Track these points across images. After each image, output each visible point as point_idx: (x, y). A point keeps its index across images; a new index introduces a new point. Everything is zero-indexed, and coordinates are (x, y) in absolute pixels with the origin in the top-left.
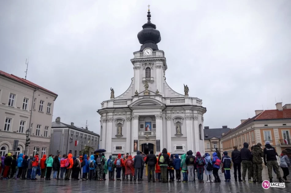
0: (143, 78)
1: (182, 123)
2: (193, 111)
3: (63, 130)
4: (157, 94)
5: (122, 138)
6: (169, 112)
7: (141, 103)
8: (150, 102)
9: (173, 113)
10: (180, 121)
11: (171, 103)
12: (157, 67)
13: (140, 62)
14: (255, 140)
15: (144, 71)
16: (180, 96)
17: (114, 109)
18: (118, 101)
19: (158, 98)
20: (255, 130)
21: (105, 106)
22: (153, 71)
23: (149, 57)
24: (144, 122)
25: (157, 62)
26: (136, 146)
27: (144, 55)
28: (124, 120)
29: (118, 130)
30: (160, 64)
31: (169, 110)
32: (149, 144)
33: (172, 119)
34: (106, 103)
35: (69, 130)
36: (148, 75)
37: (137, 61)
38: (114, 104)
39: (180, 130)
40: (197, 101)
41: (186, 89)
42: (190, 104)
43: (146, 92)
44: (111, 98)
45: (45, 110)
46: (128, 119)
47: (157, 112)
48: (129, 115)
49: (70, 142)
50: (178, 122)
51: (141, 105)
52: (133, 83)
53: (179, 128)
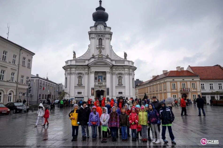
0: (97, 45)
1: (122, 77)
2: (129, 69)
3: (35, 80)
4: (108, 57)
5: (81, 86)
6: (114, 69)
7: (96, 63)
8: (103, 63)
9: (117, 70)
10: (121, 76)
11: (115, 63)
12: (107, 38)
13: (95, 34)
14: (166, 89)
15: (98, 40)
16: (122, 60)
17: (76, 66)
18: (79, 60)
19: (108, 60)
20: (167, 83)
21: (69, 63)
22: (104, 41)
23: (101, 31)
24: (98, 75)
25: (107, 35)
26: (93, 91)
27: (98, 29)
28: (83, 74)
29: (79, 81)
30: (109, 37)
31: (114, 68)
32: (101, 90)
33: (116, 74)
34: (70, 62)
35: (39, 80)
36: (100, 43)
37: (93, 33)
38: (76, 63)
39: (121, 82)
40: (132, 63)
41: (125, 55)
42: (128, 65)
43: (100, 56)
44: (73, 58)
45: (26, 65)
46: (86, 73)
47: (107, 70)
48: (87, 70)
49: (40, 89)
50: (120, 76)
51: (96, 64)
52: (90, 48)
53: (120, 80)
